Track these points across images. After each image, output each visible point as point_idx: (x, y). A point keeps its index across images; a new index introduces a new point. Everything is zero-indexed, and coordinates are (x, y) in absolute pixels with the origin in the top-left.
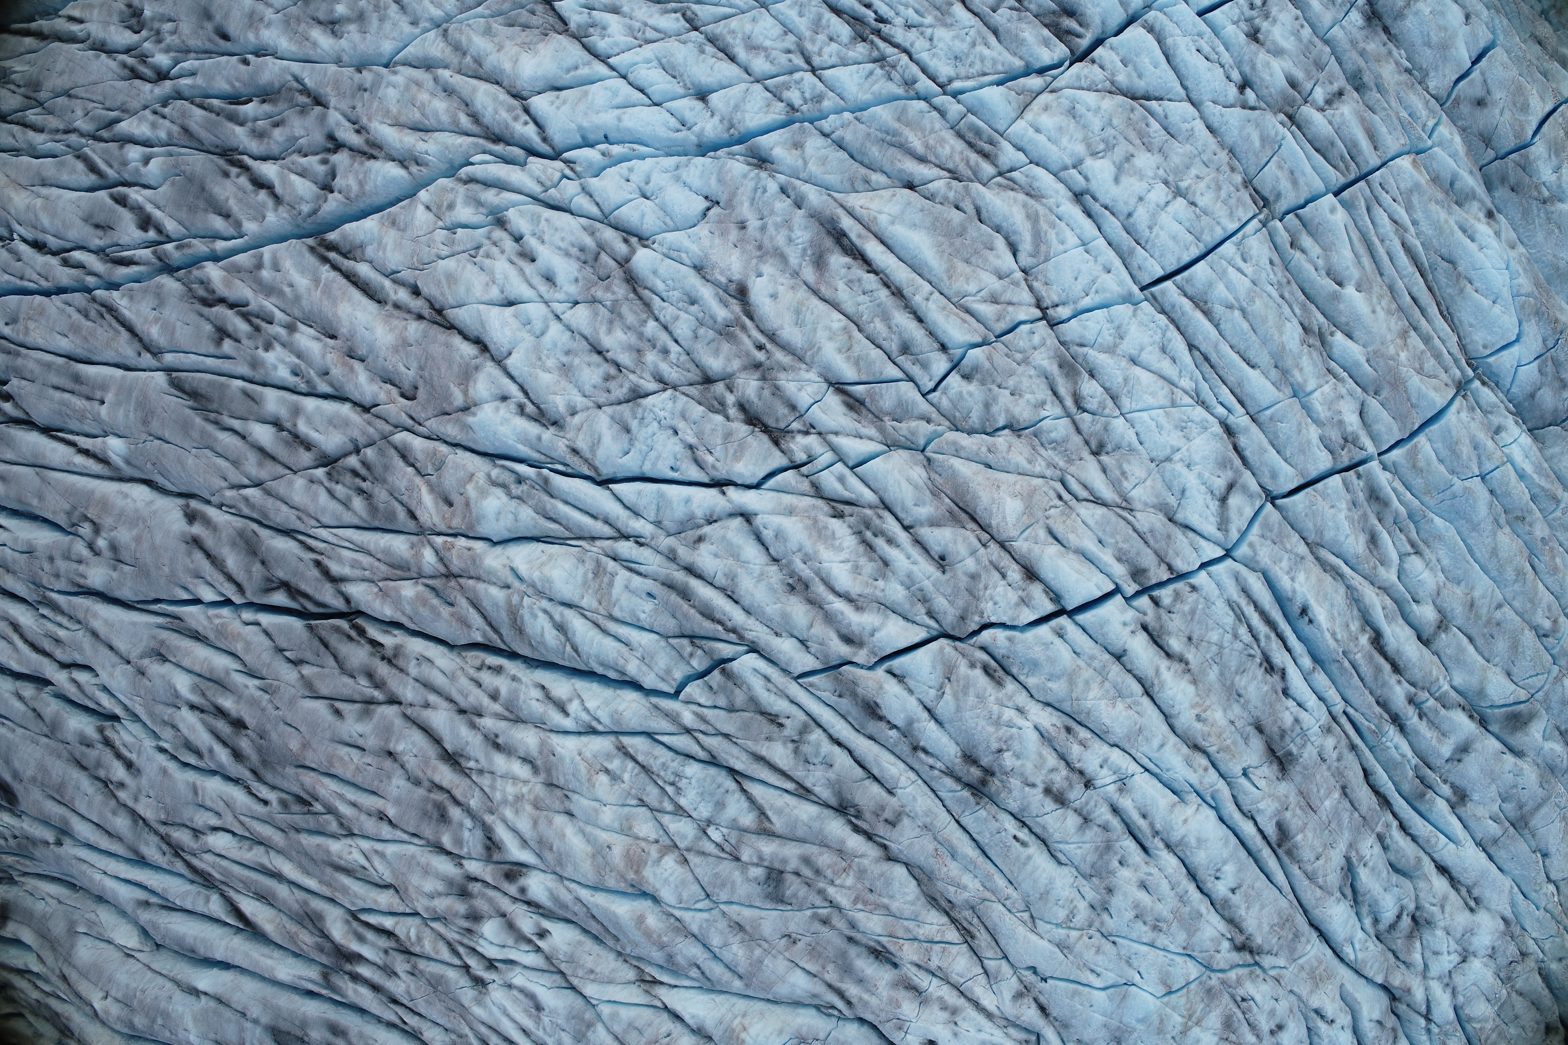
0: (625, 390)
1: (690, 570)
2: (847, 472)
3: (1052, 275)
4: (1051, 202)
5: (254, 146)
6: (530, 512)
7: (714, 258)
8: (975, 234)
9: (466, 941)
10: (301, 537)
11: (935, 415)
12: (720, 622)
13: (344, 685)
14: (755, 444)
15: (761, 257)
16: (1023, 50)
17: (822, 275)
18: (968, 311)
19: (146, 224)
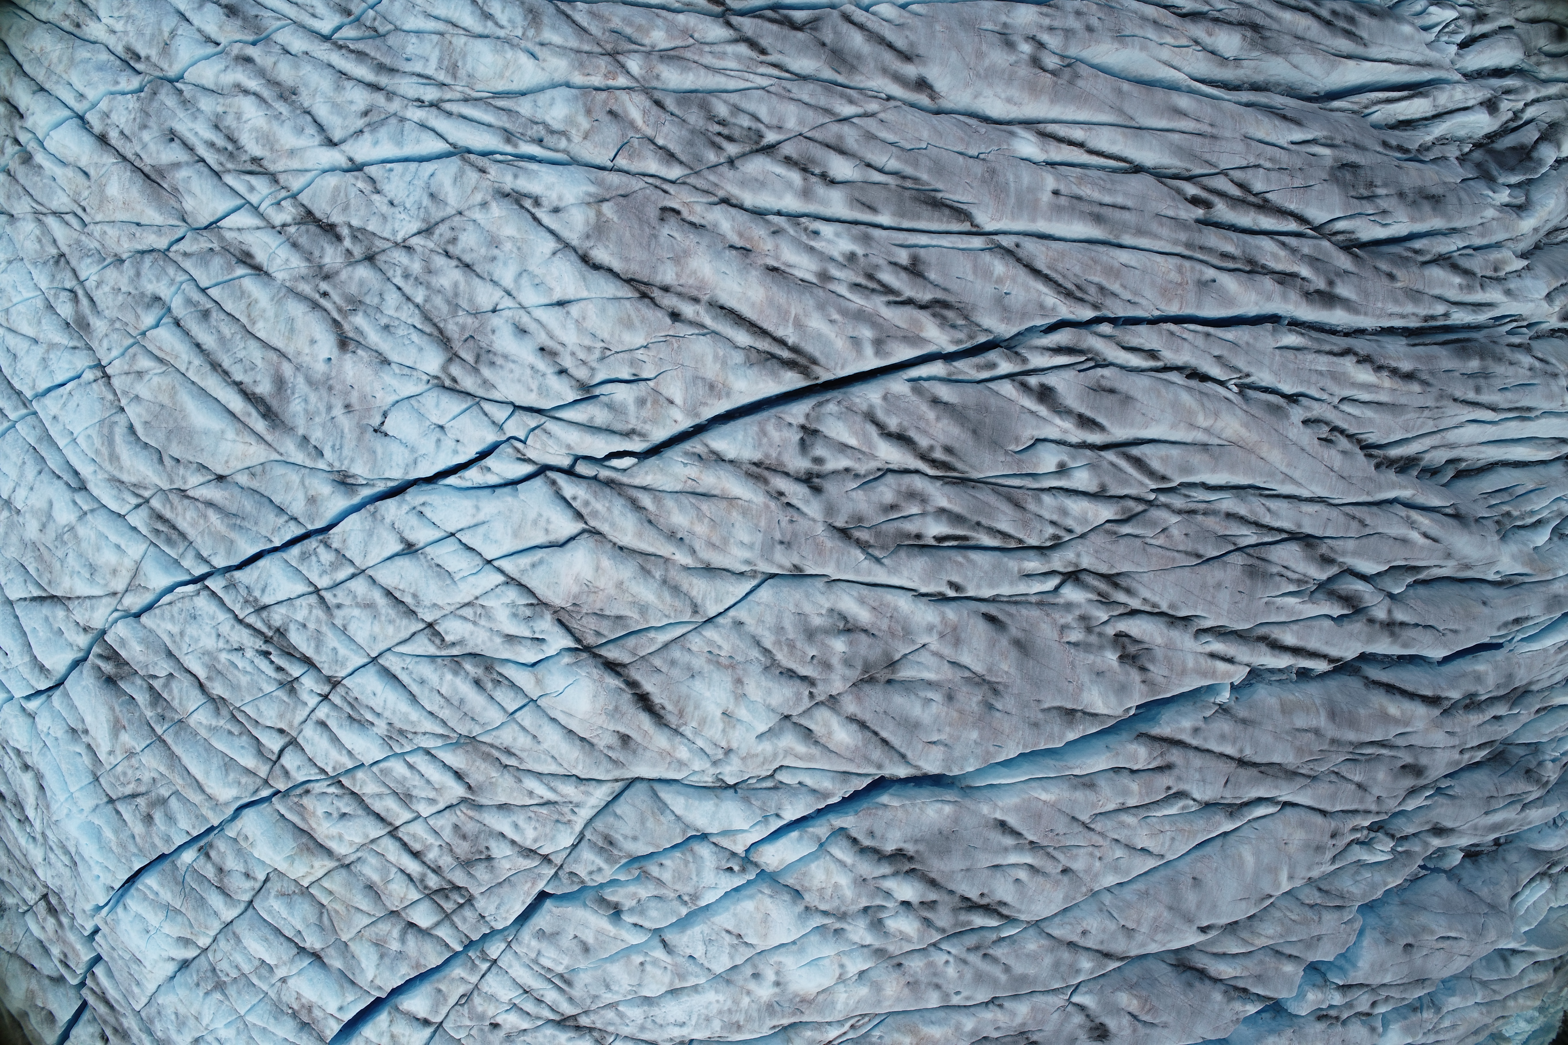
1: (375, 87)
2: (248, 197)
3: (97, 406)
4: (101, 476)
5: (918, 483)
6: (522, 111)
7: (369, 371)
8: (159, 434)
10: (787, 75)
11: (179, 259)
12: (352, 51)
14: (324, 205)
15: (328, 379)
16: (142, 634)
17: (277, 371)
18: (161, 361)
19: (1045, 394)
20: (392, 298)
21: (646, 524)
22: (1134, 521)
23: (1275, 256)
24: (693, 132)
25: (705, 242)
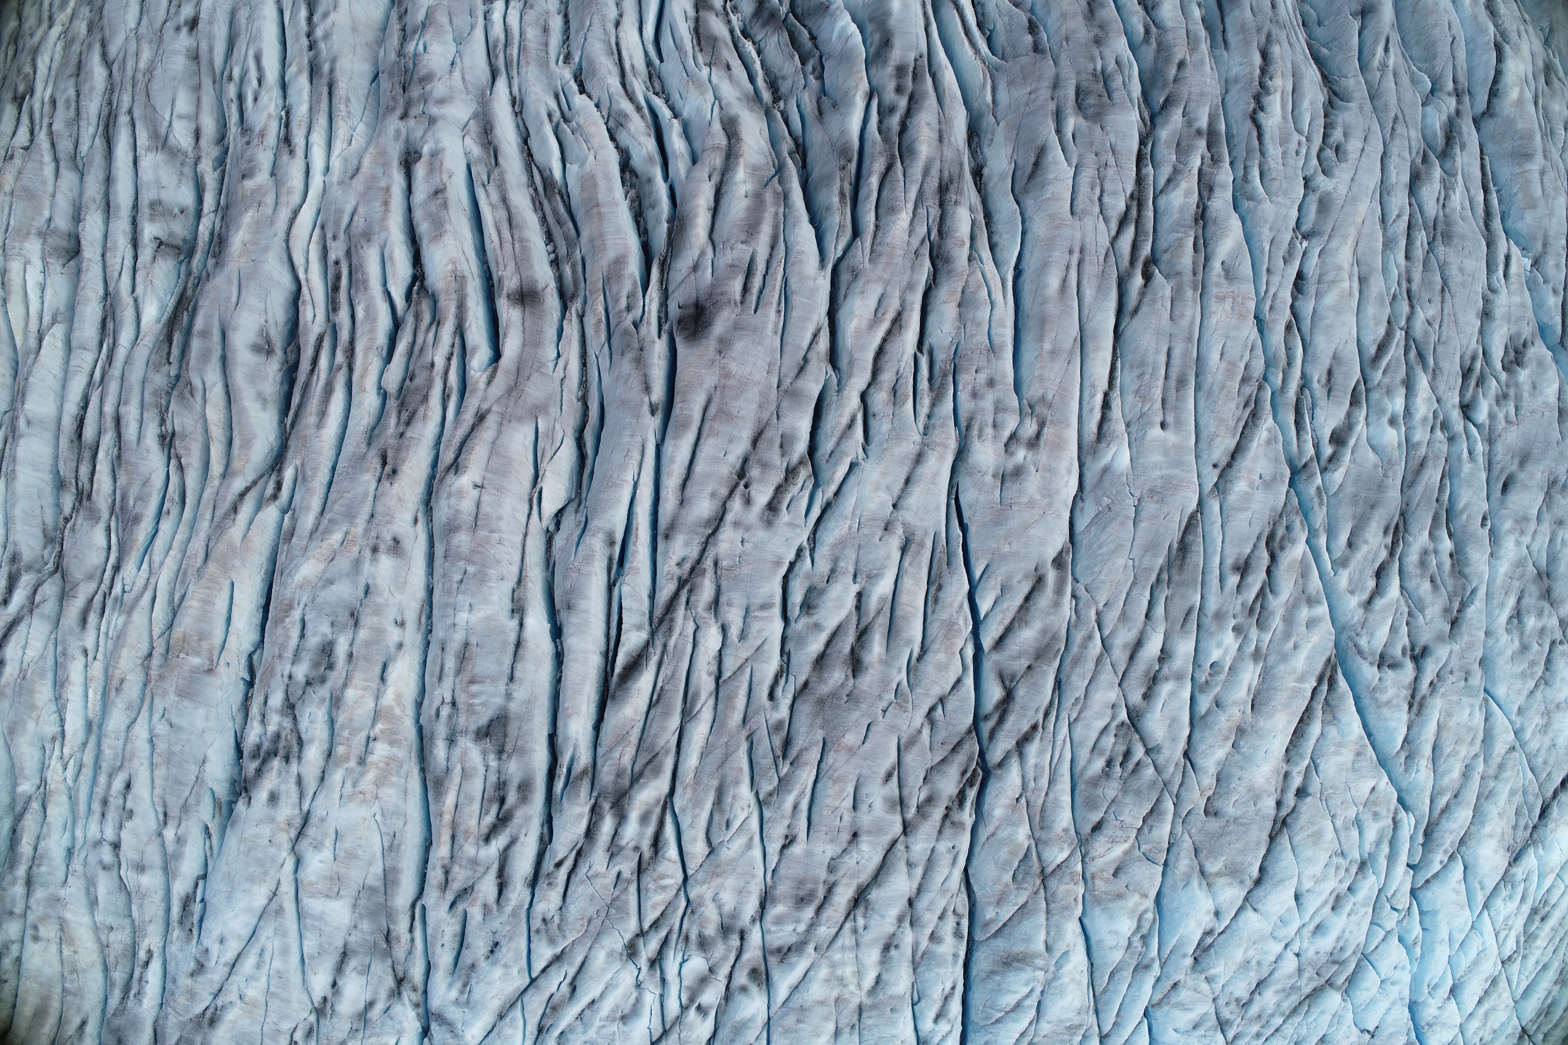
0: (1228, 1016)
9: (674, 936)
13: (917, 777)
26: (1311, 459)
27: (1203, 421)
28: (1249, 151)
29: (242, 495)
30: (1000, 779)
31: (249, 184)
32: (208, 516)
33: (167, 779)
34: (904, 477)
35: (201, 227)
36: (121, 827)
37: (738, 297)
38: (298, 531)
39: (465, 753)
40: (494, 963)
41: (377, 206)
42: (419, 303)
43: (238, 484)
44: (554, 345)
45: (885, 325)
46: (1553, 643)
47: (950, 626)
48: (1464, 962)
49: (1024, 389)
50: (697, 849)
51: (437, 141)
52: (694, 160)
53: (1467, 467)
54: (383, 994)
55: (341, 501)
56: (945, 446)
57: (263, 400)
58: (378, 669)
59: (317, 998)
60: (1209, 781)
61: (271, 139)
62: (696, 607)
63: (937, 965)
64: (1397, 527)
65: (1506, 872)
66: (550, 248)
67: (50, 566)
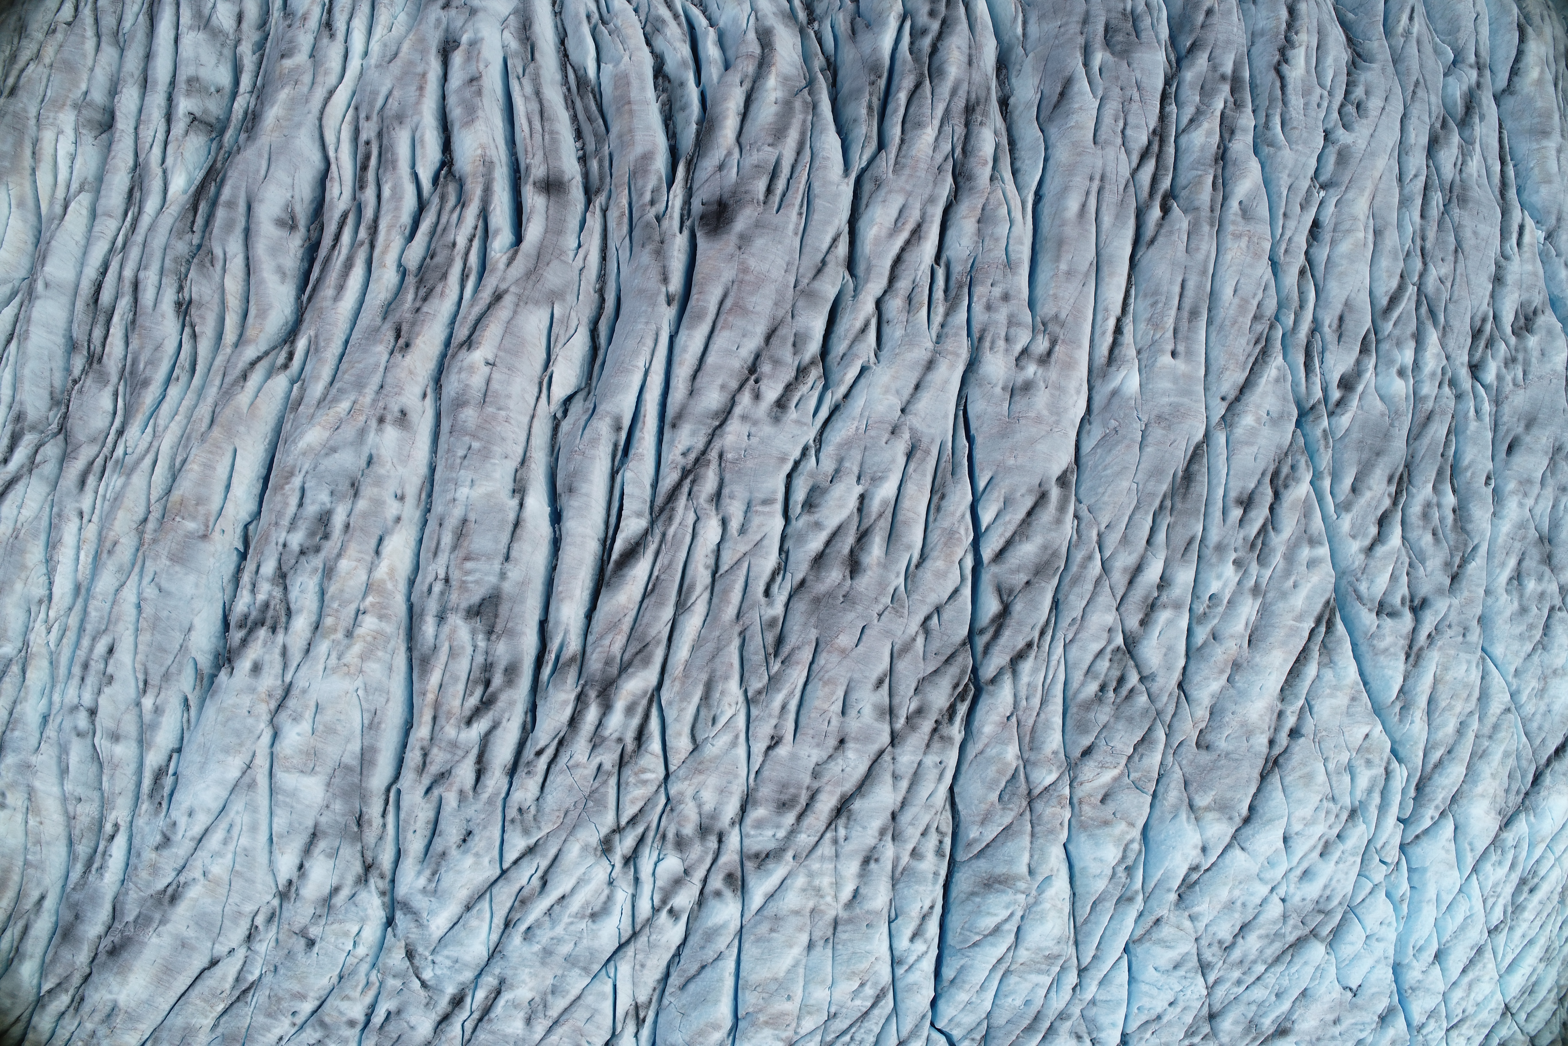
0: (1210, 959)
5: (1416, 509)
6: (1103, 888)
7: (1312, 1006)
9: (651, 833)
10: (1053, 621)
13: (908, 686)
19: (1347, 384)
20: (1259, 993)
21: (1453, 755)
22: (1435, 309)
23: (1209, 134)
24: (1117, 717)
25: (1231, 707)
26: (1319, 402)
27: (1213, 355)
28: (1272, 100)
29: (253, 364)
30: (992, 695)
31: (288, 63)
32: (217, 382)
33: (150, 645)
34: (914, 382)
35: (236, 105)
36: (99, 692)
37: (761, 197)
38: (306, 400)
39: (454, 631)
40: (465, 852)
41: (412, 90)
42: (445, 185)
43: (250, 353)
44: (575, 235)
45: (905, 235)
46: (1552, 609)
47: (951, 535)
48: (1452, 925)
49: (1038, 307)
50: (681, 744)
51: (476, 31)
52: (727, 66)
53: (1473, 425)
54: (350, 880)
55: (353, 371)
56: (957, 355)
57: (281, 272)
58: (374, 542)
59: (282, 881)
60: (1202, 713)
61: (313, 22)
62: (698, 498)
63: (916, 882)
64: (1401, 478)
65: (1497, 836)
66: (579, 145)
67: (54, 427)
